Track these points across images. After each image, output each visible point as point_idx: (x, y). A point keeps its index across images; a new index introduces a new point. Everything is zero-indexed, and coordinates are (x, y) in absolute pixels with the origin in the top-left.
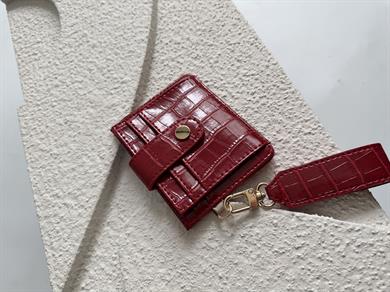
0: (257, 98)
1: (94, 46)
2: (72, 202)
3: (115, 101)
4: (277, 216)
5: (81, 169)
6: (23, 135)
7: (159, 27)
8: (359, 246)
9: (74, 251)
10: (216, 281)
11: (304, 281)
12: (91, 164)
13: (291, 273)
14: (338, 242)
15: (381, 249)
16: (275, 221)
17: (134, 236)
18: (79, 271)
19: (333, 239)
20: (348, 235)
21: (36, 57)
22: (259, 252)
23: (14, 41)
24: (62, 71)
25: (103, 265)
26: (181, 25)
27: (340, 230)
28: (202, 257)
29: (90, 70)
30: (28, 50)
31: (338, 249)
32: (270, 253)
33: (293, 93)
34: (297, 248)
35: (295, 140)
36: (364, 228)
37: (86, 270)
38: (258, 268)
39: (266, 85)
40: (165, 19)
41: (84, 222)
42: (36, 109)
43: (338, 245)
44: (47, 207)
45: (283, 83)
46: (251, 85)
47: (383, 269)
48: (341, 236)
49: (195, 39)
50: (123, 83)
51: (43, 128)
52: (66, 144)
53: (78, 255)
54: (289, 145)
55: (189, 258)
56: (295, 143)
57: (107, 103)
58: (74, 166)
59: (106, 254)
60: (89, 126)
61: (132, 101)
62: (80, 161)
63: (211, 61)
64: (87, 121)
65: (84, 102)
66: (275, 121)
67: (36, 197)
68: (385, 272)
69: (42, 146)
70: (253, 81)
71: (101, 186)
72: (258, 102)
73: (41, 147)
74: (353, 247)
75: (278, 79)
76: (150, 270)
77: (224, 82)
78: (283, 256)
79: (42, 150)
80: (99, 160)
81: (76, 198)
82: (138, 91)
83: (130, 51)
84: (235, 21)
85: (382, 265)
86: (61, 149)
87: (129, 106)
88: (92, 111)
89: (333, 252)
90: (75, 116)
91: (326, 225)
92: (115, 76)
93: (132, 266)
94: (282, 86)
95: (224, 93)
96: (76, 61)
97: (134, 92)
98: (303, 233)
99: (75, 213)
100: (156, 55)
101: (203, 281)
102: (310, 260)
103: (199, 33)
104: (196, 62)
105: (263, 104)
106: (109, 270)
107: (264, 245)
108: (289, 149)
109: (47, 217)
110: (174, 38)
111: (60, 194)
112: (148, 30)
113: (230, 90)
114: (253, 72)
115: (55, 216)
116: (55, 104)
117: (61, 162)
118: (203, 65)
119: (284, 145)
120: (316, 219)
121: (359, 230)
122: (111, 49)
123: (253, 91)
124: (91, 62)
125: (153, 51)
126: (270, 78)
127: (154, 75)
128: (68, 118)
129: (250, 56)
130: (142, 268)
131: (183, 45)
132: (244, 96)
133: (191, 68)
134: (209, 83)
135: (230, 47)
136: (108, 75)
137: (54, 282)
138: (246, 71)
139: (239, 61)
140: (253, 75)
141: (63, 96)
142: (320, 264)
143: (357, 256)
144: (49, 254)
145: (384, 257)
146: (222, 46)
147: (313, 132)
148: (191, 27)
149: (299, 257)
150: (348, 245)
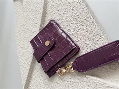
1: (30, 11)
3: (35, 30)
5: (28, 52)
12: (30, 51)
17: (39, 75)
27: (103, 85)
28: (56, 86)
30: (18, 14)
33: (92, 22)
35: (92, 43)
36: (114, 87)
39: (82, 19)
41: (28, 68)
44: (21, 63)
45: (88, 18)
50: (37, 23)
54: (89, 46)
55: (52, 85)
56: (92, 45)
57: (33, 31)
58: (26, 51)
61: (39, 30)
62: (27, 50)
63: (63, 11)
64: (29, 37)
66: (84, 35)
69: (20, 45)
70: (77, 18)
72: (78, 27)
77: (67, 20)
81: (26, 61)
83: (39, 12)
88: (30, 33)
91: (98, 83)
92: (35, 21)
93: (39, 84)
94: (88, 19)
95: (67, 24)
97: (39, 27)
98: (89, 84)
99: (26, 65)
105: (80, 28)
107: (74, 86)
109: (21, 66)
110: (52, 4)
111: (23, 59)
112: (43, 3)
113: (69, 23)
114: (78, 14)
115: (23, 66)
116: (22, 31)
117: (24, 50)
118: (61, 13)
119: (87, 46)
120: (94, 79)
121: (112, 87)
122: (34, 12)
123: (77, 22)
124: (30, 17)
125: (46, 10)
126: (84, 16)
127: (46, 19)
128: (25, 36)
129: (77, 8)
130: (41, 85)
131: (55, 6)
132: (74, 25)
133: (57, 15)
134: (62, 21)
135: (70, 5)
136: (33, 21)
137: (23, 84)
138: (75, 14)
139: (72, 10)
140: (77, 16)
141: (23, 29)
144: (22, 76)
146: (67, 4)
147: (99, 40)
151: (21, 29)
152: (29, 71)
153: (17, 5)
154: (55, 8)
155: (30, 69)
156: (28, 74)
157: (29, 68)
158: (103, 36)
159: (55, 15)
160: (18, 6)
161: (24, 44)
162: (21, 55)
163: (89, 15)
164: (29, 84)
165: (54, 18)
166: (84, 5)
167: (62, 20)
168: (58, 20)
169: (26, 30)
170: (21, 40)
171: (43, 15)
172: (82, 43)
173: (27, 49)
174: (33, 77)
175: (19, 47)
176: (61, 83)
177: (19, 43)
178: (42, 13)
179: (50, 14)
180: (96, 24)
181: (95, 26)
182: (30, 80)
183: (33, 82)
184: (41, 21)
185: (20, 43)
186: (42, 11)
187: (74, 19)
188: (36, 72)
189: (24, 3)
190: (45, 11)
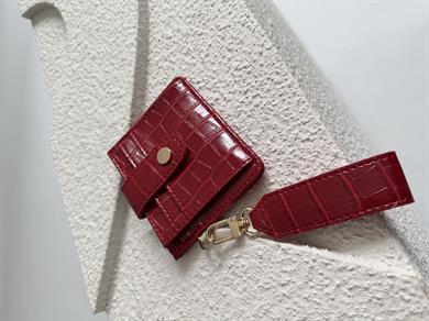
1: (94, 58)
2: (94, 225)
3: (115, 119)
4: (261, 246)
5: (97, 192)
7: (151, 20)
8: (351, 289)
9: (100, 270)
10: (208, 311)
12: (104, 186)
13: (276, 311)
14: (327, 282)
15: (379, 295)
16: (260, 253)
17: (140, 260)
18: (111, 285)
19: (322, 278)
20: (340, 275)
22: (244, 286)
24: (73, 91)
25: (127, 282)
26: (171, 13)
27: (330, 267)
28: (195, 286)
29: (94, 86)
30: (52, 67)
31: (326, 290)
32: (256, 287)
33: (289, 86)
34: (283, 285)
36: (359, 267)
37: (115, 286)
38: (244, 302)
39: (261, 79)
40: (156, 9)
41: (104, 242)
42: (60, 132)
43: (327, 286)
44: (77, 229)
45: (278, 73)
46: (244, 81)
48: (330, 275)
49: (185, 28)
50: (120, 97)
54: (284, 157)
55: (185, 285)
56: (291, 153)
57: (109, 122)
58: (91, 189)
60: (99, 148)
61: (128, 117)
62: (95, 184)
64: (97, 142)
66: (269, 127)
67: (70, 219)
69: (68, 170)
70: (245, 75)
71: (112, 209)
72: (251, 103)
74: (344, 289)
75: (273, 69)
77: (215, 81)
78: (268, 292)
79: (68, 174)
80: (109, 184)
81: (96, 221)
83: (123, 60)
85: (377, 315)
86: (81, 172)
87: (126, 123)
88: (99, 131)
89: (320, 294)
90: (87, 138)
91: (314, 261)
92: (113, 90)
93: (141, 288)
94: (277, 78)
95: (216, 95)
97: (129, 107)
98: (289, 268)
99: (97, 235)
100: (151, 56)
101: (196, 309)
102: (296, 299)
103: (188, 20)
104: (187, 59)
105: (257, 106)
107: (250, 278)
108: (285, 161)
109: (79, 238)
110: (165, 32)
111: (85, 216)
112: (136, 30)
113: (222, 90)
114: (246, 64)
115: (84, 236)
116: (72, 126)
117: (83, 185)
118: (194, 61)
119: (279, 157)
120: (304, 252)
121: (352, 270)
122: (108, 60)
123: (245, 89)
124: (94, 77)
125: (147, 52)
126: (264, 68)
127: (151, 81)
128: (83, 140)
129: (241, 42)
130: (149, 291)
131: (173, 39)
132: (237, 96)
133: (184, 67)
134: (201, 85)
135: (220, 33)
136: (108, 90)
137: (90, 296)
138: (237, 63)
139: (230, 50)
140: (245, 67)
141: (77, 118)
142: (306, 305)
143: (348, 300)
144: (84, 270)
145: (381, 305)
146: (212, 33)
147: (312, 138)
148: (181, 14)
149: (284, 295)
150: (338, 286)
151: (69, 117)
152: (108, 251)
153: (47, 38)
154: (175, 46)
155: (110, 244)
156: (106, 260)
158: (322, 127)
160: (51, 39)
161: (84, 168)
162: (76, 204)
163: (279, 64)
164: (108, 293)
166: (263, 32)
169: (87, 122)
170: (70, 154)
171: (137, 68)
172: (264, 151)
173: (94, 181)
174: (122, 269)
175: (67, 177)
176: (211, 275)
177: (66, 165)
178: (134, 64)
179: (160, 64)
180: (299, 91)
181: (297, 98)
182: (112, 280)
183: (122, 285)
184: (135, 90)
185: (67, 163)
186: (135, 55)
187: (237, 79)
188: (130, 252)
189: (72, 32)
190: (144, 54)
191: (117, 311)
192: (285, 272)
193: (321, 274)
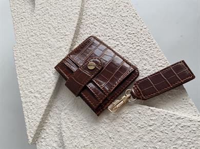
0: (135, 46)
1: (51, 16)
2: (39, 96)
3: (61, 45)
4: (141, 108)
5: (43, 79)
6: (15, 60)
7: (85, 6)
8: (182, 127)
9: (39, 120)
11: (152, 142)
12: (49, 76)
13: (146, 138)
14: (171, 124)
15: (194, 129)
16: (140, 111)
17: (68, 114)
18: (42, 130)
19: (169, 122)
20: (177, 121)
21: (23, 20)
22: (130, 126)
23: (12, 11)
24: (35, 28)
25: (53, 127)
26: (97, 5)
27: (173, 117)
28: (102, 127)
29: (49, 28)
30: (19, 16)
31: (171, 127)
32: (136, 127)
33: (154, 44)
34: (150, 126)
35: (153, 69)
36: (186, 117)
37: (45, 129)
38: (129, 134)
39: (140, 39)
41: (44, 105)
42: (22, 47)
43: (171, 126)
44: (26, 97)
45: (149, 38)
46: (132, 39)
47: (194, 139)
48: (173, 121)
49: (104, 13)
50: (65, 35)
51: (25, 57)
52: (36, 66)
53: (41, 122)
55: (95, 127)
57: (57, 46)
58: (40, 77)
59: (54, 122)
60: (48, 57)
61: (70, 45)
62: (43, 75)
63: (112, 25)
64: (48, 55)
65: (45, 45)
66: (144, 59)
67: (21, 92)
68: (195, 140)
69: (25, 67)
70: (133, 37)
71: (53, 88)
73: (23, 67)
74: (179, 127)
75: (147, 36)
76: (76, 132)
77: (118, 37)
78: (143, 129)
79: (24, 68)
81: (40, 94)
82: (73, 40)
83: (70, 19)
84: (125, 4)
86: (33, 68)
87: (68, 48)
88: (49, 49)
89: (168, 129)
90: (41, 52)
91: (166, 115)
92: (62, 31)
93: (67, 129)
94: (148, 40)
95: (118, 43)
96: (42, 23)
98: (154, 118)
99: (39, 101)
100: (83, 21)
101: (102, 139)
102: (156, 132)
103: (106, 10)
104: (104, 26)
105: (138, 50)
106: (56, 130)
107: (133, 123)
110: (93, 12)
111: (33, 91)
113: (121, 41)
114: (134, 32)
115: (30, 102)
116: (31, 45)
117: (34, 75)
118: (107, 27)
119: (147, 72)
120: (162, 111)
121: (182, 119)
122: (60, 17)
123: (133, 42)
124: (50, 24)
126: (142, 35)
128: (37, 53)
130: (72, 131)
131: (97, 16)
132: (128, 45)
133: (101, 29)
135: (122, 18)
136: (58, 31)
137: (29, 134)
138: (130, 31)
139: (126, 26)
140: (133, 34)
141: (35, 41)
142: (161, 134)
143: (181, 132)
144: (27, 120)
145: (195, 133)
146: (118, 17)
147: (163, 65)
148: (102, 7)
149: (151, 130)
150: (177, 125)
151: (30, 40)
152: (46, 110)
154: (98, 19)
157: (47, 104)
159: (97, 29)
163: (149, 35)
165: (96, 32)
167: (109, 36)
168: (102, 35)
172: (140, 68)
175: (23, 70)
177: (22, 64)
179: (88, 25)
181: (157, 49)
187: (129, 38)
190: (81, 19)
191: (44, 144)
192: (151, 120)
193: (169, 120)
